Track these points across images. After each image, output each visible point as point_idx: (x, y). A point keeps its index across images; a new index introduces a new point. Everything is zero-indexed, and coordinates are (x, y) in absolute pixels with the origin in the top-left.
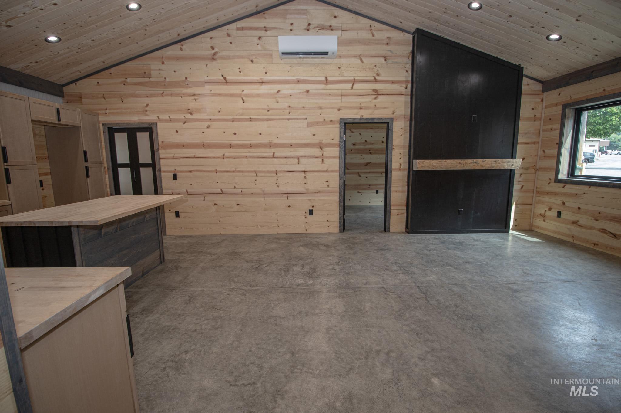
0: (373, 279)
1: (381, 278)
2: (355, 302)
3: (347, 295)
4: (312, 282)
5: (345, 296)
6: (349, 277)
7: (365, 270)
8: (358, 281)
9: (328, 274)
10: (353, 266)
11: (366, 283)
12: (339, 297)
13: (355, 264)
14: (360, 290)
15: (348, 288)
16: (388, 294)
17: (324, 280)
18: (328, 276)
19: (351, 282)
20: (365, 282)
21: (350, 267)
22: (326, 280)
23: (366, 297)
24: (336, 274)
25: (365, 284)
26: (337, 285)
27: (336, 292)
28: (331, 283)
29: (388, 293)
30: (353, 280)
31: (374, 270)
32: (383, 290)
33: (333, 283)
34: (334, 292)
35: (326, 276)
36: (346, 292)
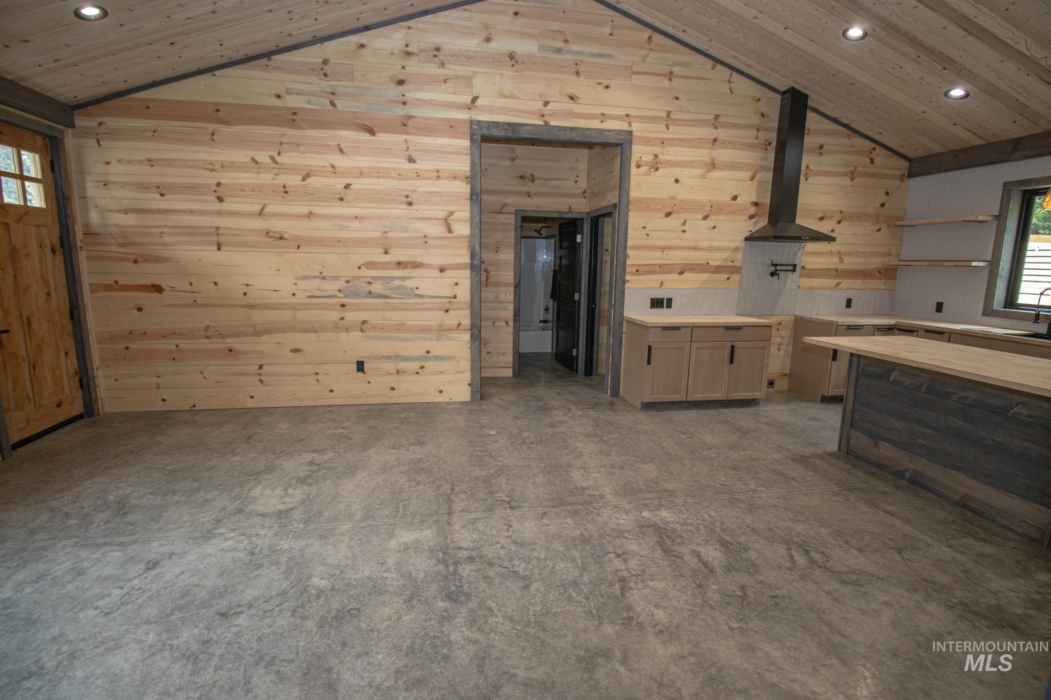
0: (528, 528)
1: (513, 532)
2: (558, 482)
3: (572, 491)
4: (643, 514)
5: (575, 491)
6: (578, 532)
7: (545, 559)
8: (559, 520)
9: (626, 537)
10: (577, 574)
11: (543, 518)
12: (582, 488)
13: (575, 584)
14: (552, 500)
15: (572, 504)
16: (507, 496)
17: (624, 519)
18: (624, 532)
19: (572, 516)
20: (545, 521)
21: (584, 570)
22: (620, 520)
23: (542, 489)
24: (608, 538)
25: (545, 513)
26: (595, 509)
27: (590, 496)
28: (608, 515)
29: (507, 499)
30: (567, 523)
31: (525, 561)
32: (514, 504)
33: (603, 513)
34: (594, 495)
35: (629, 531)
36: (574, 496)
